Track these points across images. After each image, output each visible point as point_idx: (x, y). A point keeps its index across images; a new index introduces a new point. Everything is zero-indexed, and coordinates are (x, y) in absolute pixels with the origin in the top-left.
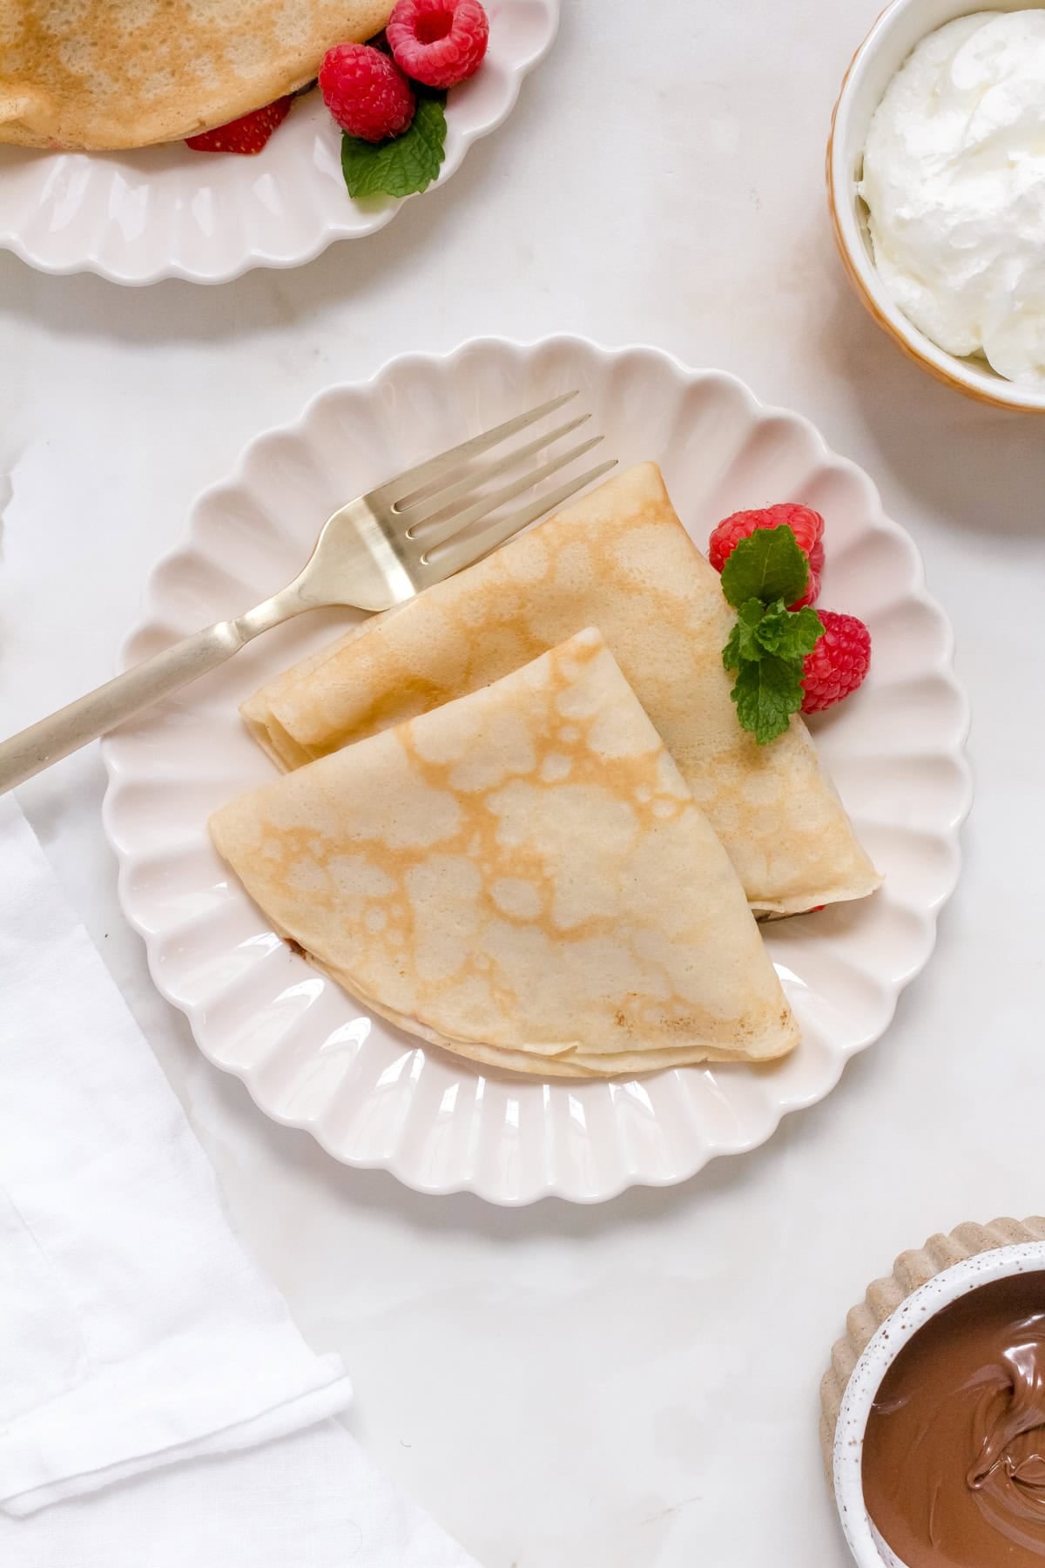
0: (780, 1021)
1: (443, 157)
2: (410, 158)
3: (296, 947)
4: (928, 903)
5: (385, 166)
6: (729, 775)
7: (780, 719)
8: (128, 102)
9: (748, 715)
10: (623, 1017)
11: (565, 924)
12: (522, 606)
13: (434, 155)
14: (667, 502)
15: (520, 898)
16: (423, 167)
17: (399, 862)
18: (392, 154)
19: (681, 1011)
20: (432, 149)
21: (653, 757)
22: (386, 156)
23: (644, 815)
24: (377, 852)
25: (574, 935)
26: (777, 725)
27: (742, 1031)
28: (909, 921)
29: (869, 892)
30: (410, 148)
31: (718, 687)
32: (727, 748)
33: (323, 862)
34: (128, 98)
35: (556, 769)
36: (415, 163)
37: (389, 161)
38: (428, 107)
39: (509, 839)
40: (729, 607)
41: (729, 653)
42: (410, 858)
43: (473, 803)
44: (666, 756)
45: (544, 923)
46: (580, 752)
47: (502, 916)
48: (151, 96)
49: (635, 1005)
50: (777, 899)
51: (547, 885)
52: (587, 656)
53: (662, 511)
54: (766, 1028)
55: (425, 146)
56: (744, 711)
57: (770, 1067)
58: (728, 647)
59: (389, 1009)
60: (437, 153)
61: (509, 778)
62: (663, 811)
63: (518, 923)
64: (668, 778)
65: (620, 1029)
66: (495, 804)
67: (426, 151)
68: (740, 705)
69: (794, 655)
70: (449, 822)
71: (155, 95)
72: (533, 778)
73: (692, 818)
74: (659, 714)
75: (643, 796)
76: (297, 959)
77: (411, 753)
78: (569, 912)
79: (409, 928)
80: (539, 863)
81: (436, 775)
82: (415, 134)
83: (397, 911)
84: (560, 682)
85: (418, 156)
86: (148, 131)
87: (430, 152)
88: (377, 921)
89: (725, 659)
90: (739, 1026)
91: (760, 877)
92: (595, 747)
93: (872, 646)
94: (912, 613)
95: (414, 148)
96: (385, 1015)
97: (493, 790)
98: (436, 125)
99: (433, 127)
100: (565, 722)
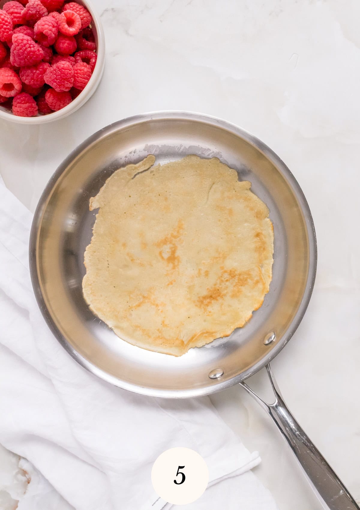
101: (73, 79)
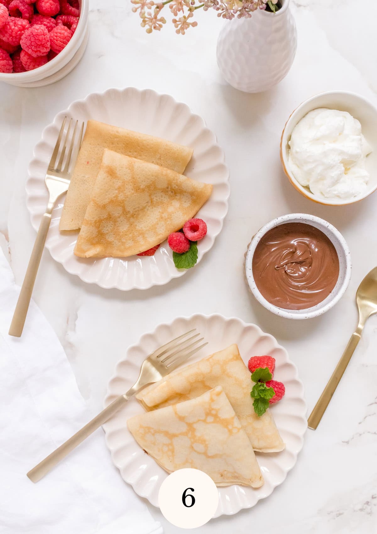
0: (260, 479)
1: (197, 258)
2: (190, 258)
3: (146, 452)
4: (296, 451)
5: (183, 260)
6: (250, 420)
7: (264, 410)
8: (122, 247)
9: (256, 409)
10: (222, 475)
11: (210, 455)
12: (204, 378)
13: (195, 257)
14: (239, 354)
15: (200, 447)
16: (193, 260)
17: (172, 436)
18: (185, 257)
19: (236, 475)
20: (195, 255)
21: (233, 418)
22: (183, 257)
23: (230, 432)
24: (166, 434)
25: (212, 457)
26: (263, 411)
27: (250, 481)
28: (291, 455)
29: (282, 450)
30: (189, 255)
31: (250, 401)
32: (250, 414)
33: (153, 435)
34: (122, 246)
35: (210, 419)
36: (191, 259)
37: (184, 259)
38: (193, 245)
39: (198, 434)
40: (252, 381)
41: (252, 393)
42: (174, 436)
43: (190, 425)
44: (236, 417)
45: (205, 454)
46: (216, 416)
47: (195, 451)
48: (128, 246)
49: (225, 473)
50: (260, 449)
51: (206, 446)
52: (219, 394)
53: (238, 357)
54: (256, 481)
55: (193, 254)
56: (256, 408)
57: (256, 489)
58: (252, 392)
59: (167, 469)
60: (196, 257)
61: (199, 420)
62: (235, 431)
63: (199, 453)
64: (237, 423)
65: (222, 478)
66: (195, 426)
67: (193, 256)
68: (255, 407)
69: (268, 398)
70: (184, 428)
71: (129, 245)
72: (205, 421)
73: (242, 432)
74: (234, 406)
75: (230, 427)
76: (146, 454)
77: (176, 413)
78: (211, 452)
79: (173, 451)
80: (205, 441)
81: (182, 419)
82: (190, 251)
83: (170, 447)
84: (212, 400)
85: (191, 257)
86: (127, 254)
87: (194, 256)
88: (165, 449)
89: (251, 394)
90: (250, 480)
91: (256, 444)
92: (220, 415)
93: (286, 390)
94: (295, 382)
95: (190, 255)
96: (166, 470)
97: (194, 423)
98: (195, 250)
99: (194, 250)
100: (213, 409)
101: (49, 44)
